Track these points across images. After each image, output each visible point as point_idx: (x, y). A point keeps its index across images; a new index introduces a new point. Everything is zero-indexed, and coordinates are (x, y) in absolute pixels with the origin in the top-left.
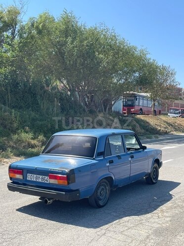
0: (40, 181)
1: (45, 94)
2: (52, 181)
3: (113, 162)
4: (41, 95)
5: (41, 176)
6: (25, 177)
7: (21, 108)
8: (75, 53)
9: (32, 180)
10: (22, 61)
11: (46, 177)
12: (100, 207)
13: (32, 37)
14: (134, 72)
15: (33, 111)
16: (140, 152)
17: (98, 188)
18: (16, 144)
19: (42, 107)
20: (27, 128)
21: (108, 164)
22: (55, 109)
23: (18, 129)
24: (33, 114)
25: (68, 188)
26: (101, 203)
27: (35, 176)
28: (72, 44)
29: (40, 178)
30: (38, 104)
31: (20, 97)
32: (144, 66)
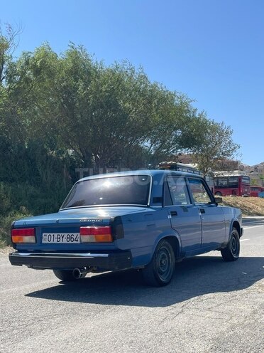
0: (65, 241)
1: (49, 161)
2: (86, 238)
3: (176, 214)
4: (43, 163)
5: (66, 235)
6: (39, 239)
7: (13, 180)
8: (90, 102)
9: (52, 242)
10: (14, 113)
11: (75, 234)
12: (162, 285)
13: (27, 80)
14: (175, 129)
15: (31, 184)
16: (212, 206)
17: (157, 253)
18: (7, 231)
19: (44, 179)
20: (24, 208)
21: (170, 217)
22: (65, 182)
23: (9, 210)
24: (32, 189)
25: (113, 248)
26: (163, 279)
27: (56, 235)
28: (85, 89)
29: (65, 236)
30: (38, 175)
31: (12, 165)
32: (189, 120)
